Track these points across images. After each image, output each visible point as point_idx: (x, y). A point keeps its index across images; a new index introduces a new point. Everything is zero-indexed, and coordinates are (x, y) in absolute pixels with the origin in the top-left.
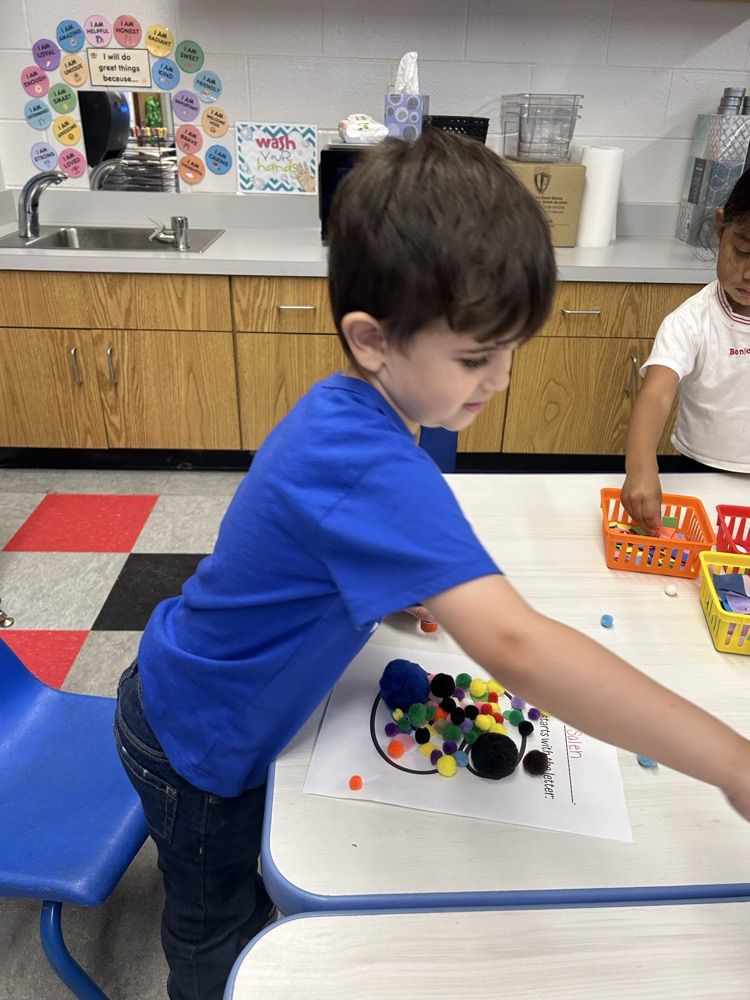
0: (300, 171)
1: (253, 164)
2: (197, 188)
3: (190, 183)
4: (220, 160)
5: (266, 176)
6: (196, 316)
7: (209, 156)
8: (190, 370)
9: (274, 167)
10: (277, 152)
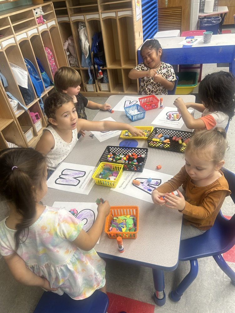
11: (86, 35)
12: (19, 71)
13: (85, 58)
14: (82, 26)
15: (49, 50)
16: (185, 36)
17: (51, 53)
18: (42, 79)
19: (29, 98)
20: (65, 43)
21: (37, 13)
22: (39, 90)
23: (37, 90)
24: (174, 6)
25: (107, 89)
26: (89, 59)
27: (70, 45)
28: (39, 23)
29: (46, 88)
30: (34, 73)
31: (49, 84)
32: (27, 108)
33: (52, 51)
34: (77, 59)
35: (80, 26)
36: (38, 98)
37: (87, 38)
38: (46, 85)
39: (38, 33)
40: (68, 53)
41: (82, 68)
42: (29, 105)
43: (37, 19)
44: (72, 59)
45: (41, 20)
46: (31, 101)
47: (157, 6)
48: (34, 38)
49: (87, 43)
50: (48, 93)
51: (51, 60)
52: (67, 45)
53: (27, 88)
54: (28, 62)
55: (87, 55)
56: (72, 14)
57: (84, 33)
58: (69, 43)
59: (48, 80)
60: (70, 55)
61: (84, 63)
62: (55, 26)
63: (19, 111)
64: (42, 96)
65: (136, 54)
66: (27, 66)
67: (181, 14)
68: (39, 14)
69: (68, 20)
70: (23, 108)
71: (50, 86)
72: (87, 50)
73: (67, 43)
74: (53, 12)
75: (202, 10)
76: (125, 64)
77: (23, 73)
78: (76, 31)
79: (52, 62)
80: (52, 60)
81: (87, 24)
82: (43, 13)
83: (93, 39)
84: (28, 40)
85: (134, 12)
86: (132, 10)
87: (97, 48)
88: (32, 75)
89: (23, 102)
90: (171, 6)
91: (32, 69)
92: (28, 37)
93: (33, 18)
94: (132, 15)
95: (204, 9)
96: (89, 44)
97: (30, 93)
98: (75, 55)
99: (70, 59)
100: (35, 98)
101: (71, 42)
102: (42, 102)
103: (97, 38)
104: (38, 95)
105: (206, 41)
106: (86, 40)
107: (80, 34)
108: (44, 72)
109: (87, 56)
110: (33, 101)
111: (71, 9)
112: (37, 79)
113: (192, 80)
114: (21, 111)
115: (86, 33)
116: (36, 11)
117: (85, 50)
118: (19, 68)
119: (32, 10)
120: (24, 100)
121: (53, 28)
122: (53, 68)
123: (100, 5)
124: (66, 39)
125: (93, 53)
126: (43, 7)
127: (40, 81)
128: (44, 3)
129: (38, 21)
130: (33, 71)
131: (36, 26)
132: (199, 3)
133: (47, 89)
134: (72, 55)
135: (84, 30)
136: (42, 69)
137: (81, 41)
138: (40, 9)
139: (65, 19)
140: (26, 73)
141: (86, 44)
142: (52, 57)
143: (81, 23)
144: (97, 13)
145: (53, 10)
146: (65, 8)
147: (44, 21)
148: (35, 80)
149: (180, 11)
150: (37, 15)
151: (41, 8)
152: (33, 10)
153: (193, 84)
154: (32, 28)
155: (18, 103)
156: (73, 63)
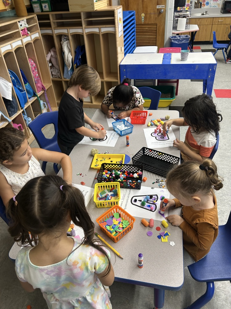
0: (218, 4)
1: (212, 4)
2: (204, 8)
3: (203, 7)
4: (208, 3)
5: (213, 5)
6: (208, 23)
7: (206, 3)
8: (206, 30)
9: (215, 4)
10: (215, 2)
11: (69, 48)
12: (3, 83)
13: (68, 70)
14: (65, 39)
15: (32, 62)
16: (163, 53)
17: (34, 65)
18: (26, 91)
19: (13, 110)
20: (47, 54)
21: (21, 25)
22: (22, 101)
23: (20, 102)
24: (150, 23)
25: (89, 101)
26: (71, 70)
27: (53, 57)
28: (23, 35)
29: (29, 99)
30: (17, 85)
31: (33, 95)
32: (10, 120)
33: (35, 62)
34: (60, 71)
35: (63, 39)
36: (22, 109)
37: (70, 51)
38: (30, 96)
39: (23, 45)
40: (50, 65)
41: (65, 79)
42: (12, 116)
43: (22, 32)
44: (54, 70)
45: (25, 32)
46: (15, 112)
47: (135, 22)
48: (18, 50)
49: (70, 55)
50: (31, 104)
51: (34, 71)
52: (50, 57)
53: (11, 100)
54: (12, 73)
55: (69, 66)
56: (55, 27)
57: (67, 46)
58: (51, 55)
59: (31, 91)
60: (52, 66)
61: (67, 75)
62: (38, 38)
63: (2, 123)
64: (25, 108)
65: (118, 68)
66: (11, 77)
67: (156, 31)
68: (24, 26)
69: (52, 33)
70: (6, 120)
71: (33, 97)
72: (70, 62)
73: (49, 55)
74: (37, 25)
75: (175, 28)
76: (107, 77)
77: (7, 84)
78: (59, 43)
79: (35, 73)
80: (36, 71)
81: (70, 38)
82: (27, 26)
83: (75, 52)
84: (13, 52)
85: (117, 29)
86: (115, 27)
87: (80, 61)
88: (16, 87)
89: (7, 114)
90: (147, 22)
91: (15, 81)
92: (13, 49)
93: (18, 30)
94: (115, 32)
95: (177, 27)
96: (71, 57)
97: (14, 105)
98: (57, 67)
99: (52, 70)
100: (18, 110)
101: (54, 54)
102: (25, 113)
103: (80, 51)
104: (22, 106)
105: (183, 59)
106: (69, 53)
107: (63, 47)
108: (28, 83)
109: (69, 68)
110: (16, 113)
111: (54, 22)
112: (21, 91)
113: (170, 93)
114: (4, 122)
115: (69, 46)
116: (20, 24)
117: (68, 62)
118: (2, 79)
119: (16, 22)
120: (8, 112)
121: (36, 40)
122: (36, 80)
123: (84, 21)
124: (48, 51)
125: (75, 65)
126: (27, 19)
127: (24, 92)
128: (28, 15)
129: (22, 33)
130: (17, 83)
131: (20, 38)
132: (172, 21)
133: (31, 100)
134: (54, 67)
135: (67, 43)
136: (26, 81)
137: (64, 53)
138: (25, 22)
139: (48, 31)
140: (11, 85)
141: (69, 57)
142: (35, 68)
143: (64, 36)
144: (81, 27)
145: (37, 22)
146: (48, 21)
147: (28, 33)
148: (19, 91)
149: (156, 28)
150: (21, 27)
151: (25, 20)
152: (18, 22)
153: (171, 98)
154: (16, 40)
155: (2, 115)
156: (55, 74)
